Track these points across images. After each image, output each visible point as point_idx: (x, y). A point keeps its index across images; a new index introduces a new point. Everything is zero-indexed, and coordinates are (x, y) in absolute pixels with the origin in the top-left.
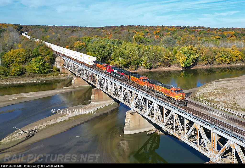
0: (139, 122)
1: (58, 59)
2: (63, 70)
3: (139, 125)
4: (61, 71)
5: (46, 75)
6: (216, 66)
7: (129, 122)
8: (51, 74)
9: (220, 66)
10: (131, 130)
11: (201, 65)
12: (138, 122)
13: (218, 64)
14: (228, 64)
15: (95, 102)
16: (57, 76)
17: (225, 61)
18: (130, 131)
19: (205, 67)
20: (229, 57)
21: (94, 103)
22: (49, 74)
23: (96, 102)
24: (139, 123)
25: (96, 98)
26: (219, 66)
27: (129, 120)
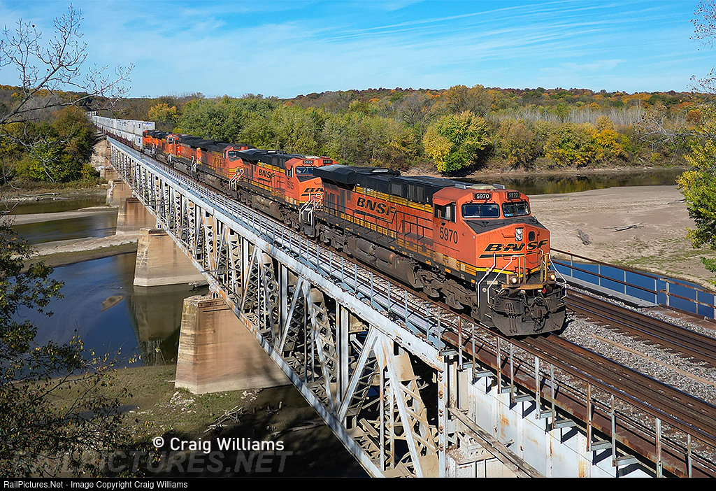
0: (175, 258)
1: (100, 148)
2: (109, 174)
3: (175, 265)
4: (103, 176)
5: (63, 184)
6: (545, 173)
7: (145, 254)
8: (76, 182)
9: (556, 172)
10: (149, 276)
11: (500, 170)
12: (172, 255)
13: (551, 167)
14: (581, 166)
15: (125, 230)
16: (90, 190)
17: (571, 158)
18: (148, 278)
19: (511, 173)
20: (582, 148)
21: (123, 233)
22: (71, 183)
23: (129, 232)
24: (173, 261)
25: (128, 222)
26: (552, 173)
27: (146, 250)
